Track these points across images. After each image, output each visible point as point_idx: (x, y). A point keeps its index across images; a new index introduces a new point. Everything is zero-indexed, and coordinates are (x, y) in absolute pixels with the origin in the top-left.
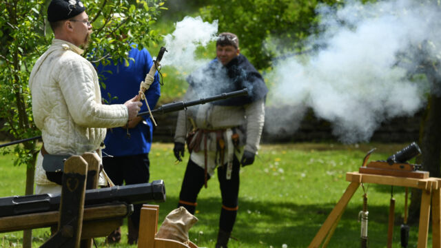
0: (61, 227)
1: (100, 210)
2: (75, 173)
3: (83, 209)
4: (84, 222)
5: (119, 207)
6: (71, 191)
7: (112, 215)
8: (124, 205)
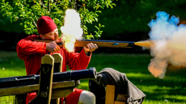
0: (40, 93)
4: (53, 90)
5: (71, 82)
6: (45, 73)
7: (67, 86)
8: (74, 81)
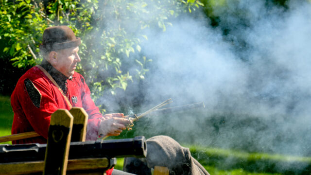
1: (83, 161)
2: (61, 125)
3: (66, 160)
5: (102, 160)
6: (56, 141)
8: (106, 158)
